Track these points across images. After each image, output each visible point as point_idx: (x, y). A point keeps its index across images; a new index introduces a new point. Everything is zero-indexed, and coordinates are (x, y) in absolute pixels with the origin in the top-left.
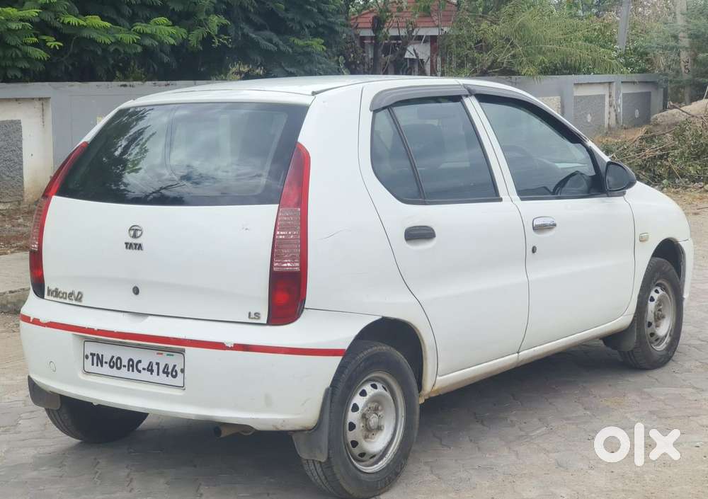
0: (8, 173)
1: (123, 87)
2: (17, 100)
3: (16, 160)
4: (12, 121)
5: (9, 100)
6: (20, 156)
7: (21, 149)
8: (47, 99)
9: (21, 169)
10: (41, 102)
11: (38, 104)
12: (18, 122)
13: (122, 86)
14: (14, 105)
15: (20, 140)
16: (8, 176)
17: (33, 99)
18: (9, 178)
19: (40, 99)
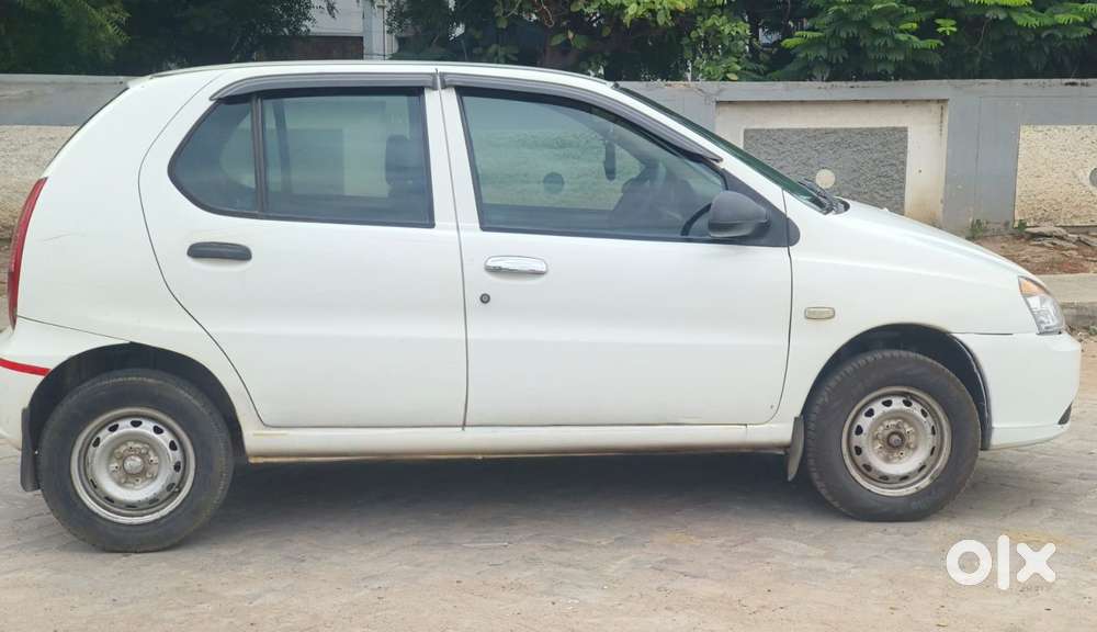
0: (881, 192)
1: (1069, 86)
2: (904, 102)
3: (896, 176)
4: (894, 129)
5: (893, 102)
6: (902, 172)
7: (904, 163)
8: (945, 101)
9: (902, 188)
10: (940, 105)
11: (935, 108)
12: (905, 130)
13: (1067, 84)
14: (901, 109)
15: (904, 152)
16: (882, 196)
17: (928, 101)
18: (883, 199)
19: (938, 101)
